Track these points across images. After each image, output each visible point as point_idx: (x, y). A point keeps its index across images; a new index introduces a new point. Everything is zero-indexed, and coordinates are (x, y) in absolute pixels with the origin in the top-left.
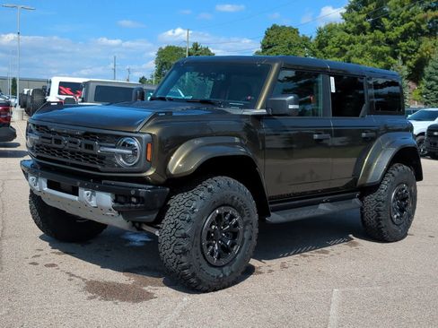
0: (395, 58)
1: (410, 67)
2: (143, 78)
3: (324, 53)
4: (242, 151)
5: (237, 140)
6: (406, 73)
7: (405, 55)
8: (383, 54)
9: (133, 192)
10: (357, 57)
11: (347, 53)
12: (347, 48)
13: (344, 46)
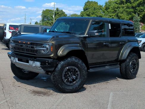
0: (135, 14)
1: (141, 17)
2: (37, 22)
3: (108, 11)
4: (80, 48)
5: (78, 45)
6: (139, 20)
7: (139, 12)
8: (131, 12)
9: (47, 62)
10: (121, 13)
11: (117, 12)
12: (117, 10)
13: (115, 9)
